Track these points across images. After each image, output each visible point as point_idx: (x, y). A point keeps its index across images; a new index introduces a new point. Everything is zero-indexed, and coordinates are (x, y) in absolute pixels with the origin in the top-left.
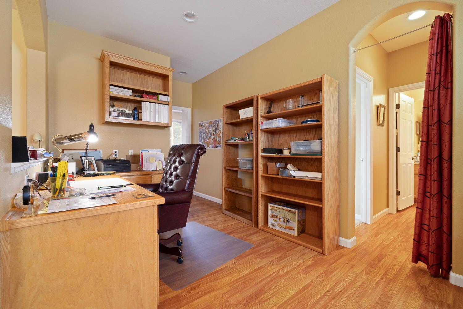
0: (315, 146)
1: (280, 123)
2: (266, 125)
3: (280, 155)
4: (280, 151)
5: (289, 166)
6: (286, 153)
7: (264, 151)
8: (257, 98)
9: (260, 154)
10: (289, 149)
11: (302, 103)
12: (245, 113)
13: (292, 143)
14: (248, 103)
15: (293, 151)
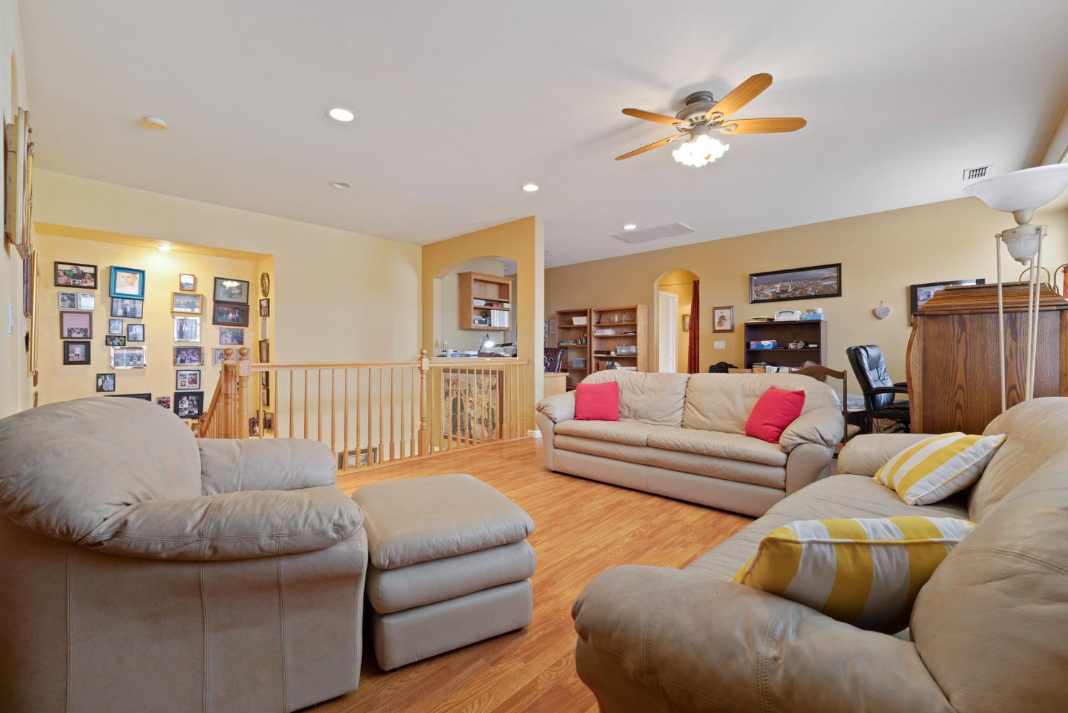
0: (633, 349)
1: (609, 332)
2: (599, 333)
3: (609, 356)
4: (609, 353)
5: (616, 364)
6: (613, 354)
7: (596, 352)
8: (590, 310)
9: (593, 355)
10: (616, 351)
11: (625, 318)
12: (579, 321)
13: (618, 348)
14: (583, 313)
15: (618, 353)
